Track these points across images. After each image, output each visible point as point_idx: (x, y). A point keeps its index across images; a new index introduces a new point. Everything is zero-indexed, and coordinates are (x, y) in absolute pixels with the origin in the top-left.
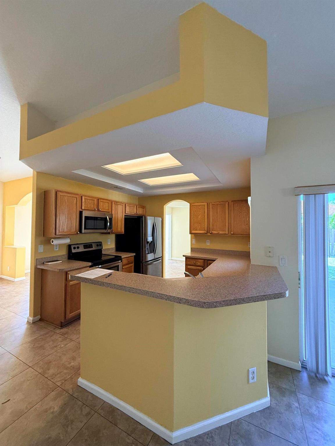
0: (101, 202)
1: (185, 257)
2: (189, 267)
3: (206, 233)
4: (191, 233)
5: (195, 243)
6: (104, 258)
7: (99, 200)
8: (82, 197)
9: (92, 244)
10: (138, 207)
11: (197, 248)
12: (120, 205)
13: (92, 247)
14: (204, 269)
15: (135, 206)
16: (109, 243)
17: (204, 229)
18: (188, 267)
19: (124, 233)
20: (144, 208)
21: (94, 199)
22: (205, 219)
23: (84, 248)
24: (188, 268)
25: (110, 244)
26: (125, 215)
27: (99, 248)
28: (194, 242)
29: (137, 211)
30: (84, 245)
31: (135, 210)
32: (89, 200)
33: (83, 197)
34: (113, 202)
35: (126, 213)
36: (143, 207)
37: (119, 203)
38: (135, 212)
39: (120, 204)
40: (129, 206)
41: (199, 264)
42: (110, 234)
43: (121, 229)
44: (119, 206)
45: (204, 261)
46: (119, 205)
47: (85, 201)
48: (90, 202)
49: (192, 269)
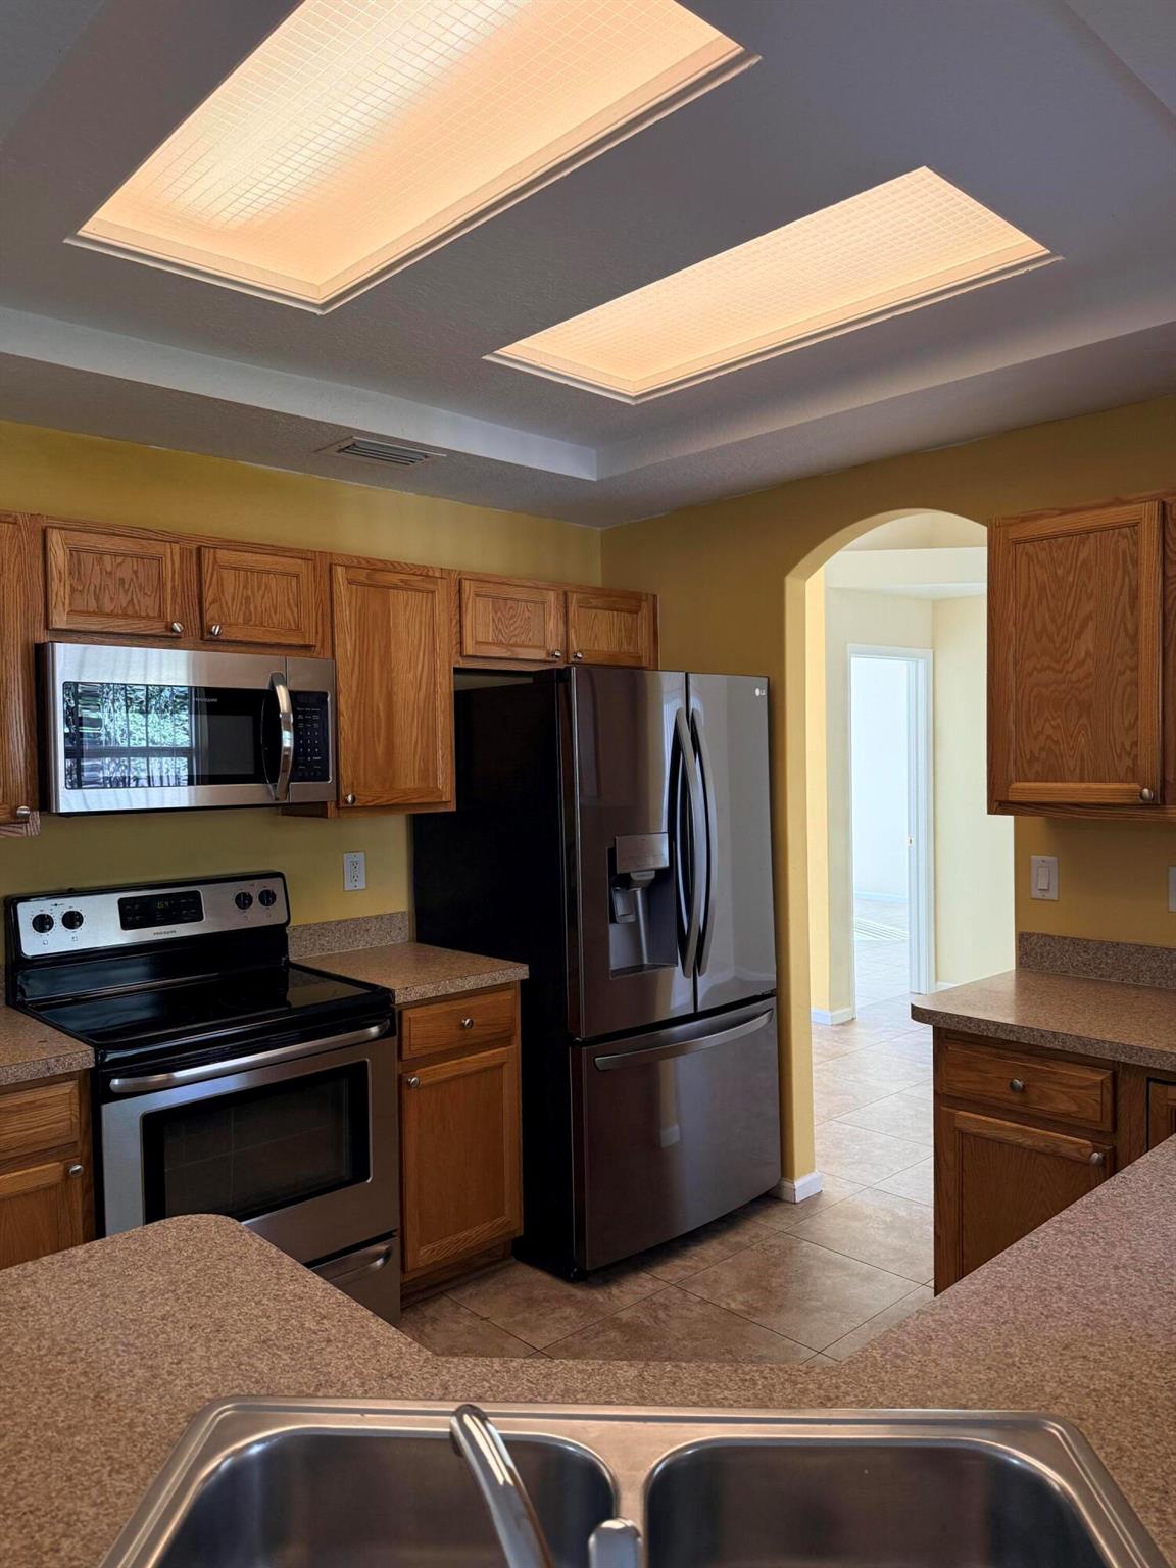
0: (229, 575)
1: (929, 1029)
2: (968, 1119)
3: (1148, 805)
4: (998, 804)
5: (1053, 895)
6: (300, 995)
7: (208, 555)
8: (44, 533)
9: (196, 895)
10: (574, 599)
11: (1075, 941)
12: (402, 596)
13: (198, 917)
14: (1112, 1165)
15: (552, 597)
16: (355, 878)
17: (1128, 762)
18: (959, 1125)
19: (453, 808)
20: (635, 611)
21: (156, 548)
22: (1136, 668)
23: (127, 924)
24: (963, 1134)
25: (362, 885)
26: (457, 671)
27: (258, 917)
28: (1044, 878)
29: (572, 636)
30: (121, 902)
31: (553, 624)
32: (116, 555)
33: (55, 538)
34: (339, 569)
35: (469, 650)
36: (627, 601)
37: (395, 578)
38: (554, 645)
39: (406, 586)
40: (496, 598)
41: (1064, 1105)
42: (324, 815)
43: (427, 772)
44: (398, 598)
45: (1114, 1078)
46: (396, 587)
47: (75, 570)
48: (125, 572)
49: (1001, 1143)
